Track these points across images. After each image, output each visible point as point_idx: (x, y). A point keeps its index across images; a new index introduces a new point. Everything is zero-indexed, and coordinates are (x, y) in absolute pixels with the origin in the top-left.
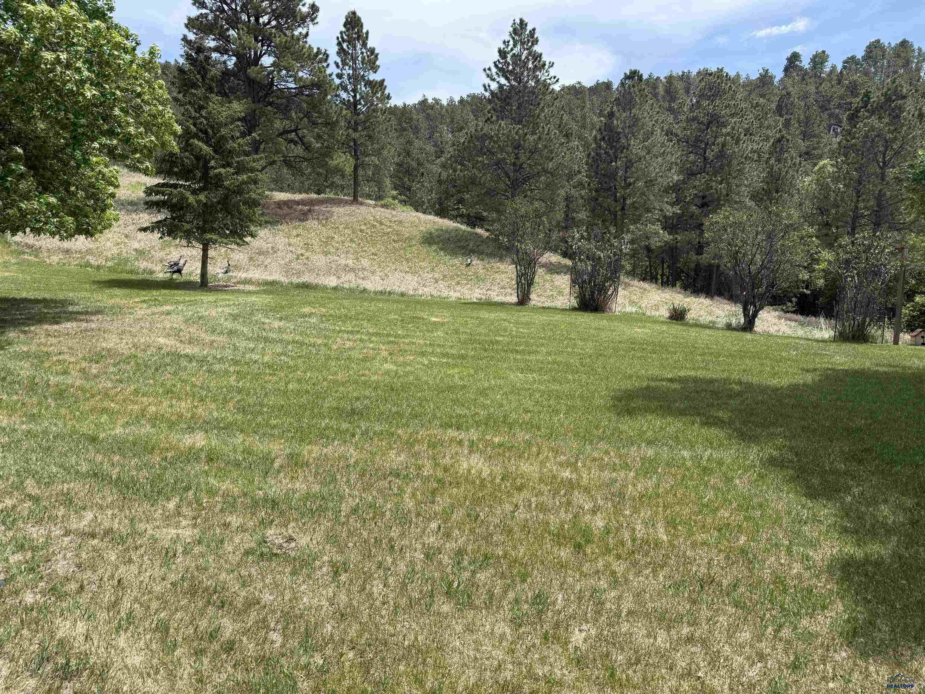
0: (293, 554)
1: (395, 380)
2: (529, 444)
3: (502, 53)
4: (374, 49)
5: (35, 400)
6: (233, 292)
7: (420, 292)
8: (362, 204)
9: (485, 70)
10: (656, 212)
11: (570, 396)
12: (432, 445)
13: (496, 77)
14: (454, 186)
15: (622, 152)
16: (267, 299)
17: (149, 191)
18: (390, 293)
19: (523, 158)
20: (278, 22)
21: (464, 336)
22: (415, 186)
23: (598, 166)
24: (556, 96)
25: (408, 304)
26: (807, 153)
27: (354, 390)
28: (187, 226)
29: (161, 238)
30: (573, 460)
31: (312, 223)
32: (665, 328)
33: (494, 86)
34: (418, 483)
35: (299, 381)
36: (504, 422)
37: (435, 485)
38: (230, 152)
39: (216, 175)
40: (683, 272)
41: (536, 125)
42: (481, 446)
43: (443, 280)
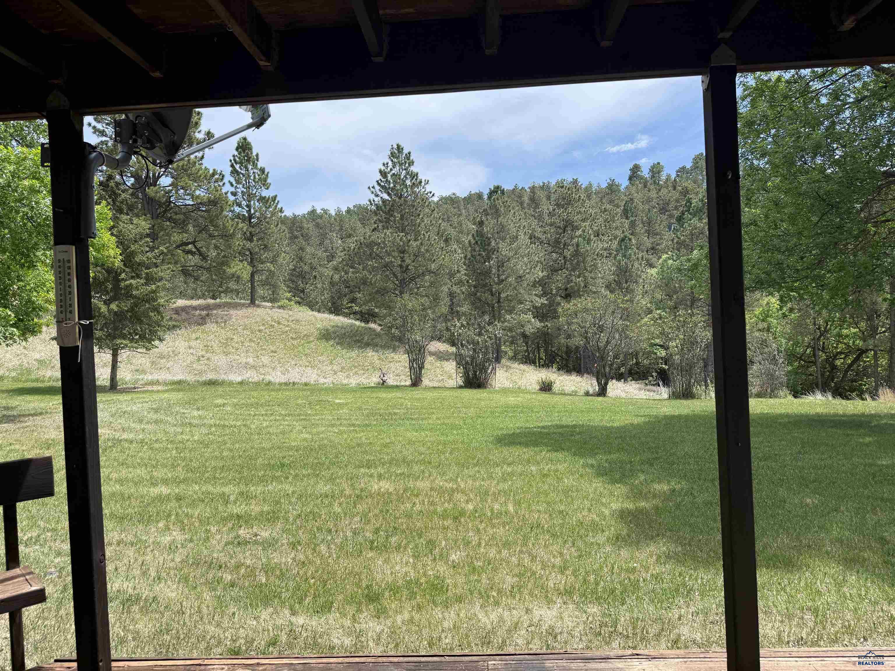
1: (313, 444)
3: (383, 174)
4: (264, 169)
6: (142, 392)
8: (258, 306)
9: (369, 188)
10: (527, 303)
12: (350, 479)
13: (379, 193)
14: (347, 287)
18: (293, 384)
19: (408, 261)
21: (367, 411)
22: (309, 288)
23: (474, 266)
25: (312, 391)
26: (653, 248)
27: (280, 453)
28: (99, 334)
30: (454, 478)
31: (211, 327)
32: (536, 397)
33: (378, 201)
36: (403, 461)
38: (139, 264)
39: (127, 286)
40: (558, 355)
41: (417, 234)
42: (387, 476)
43: (341, 371)
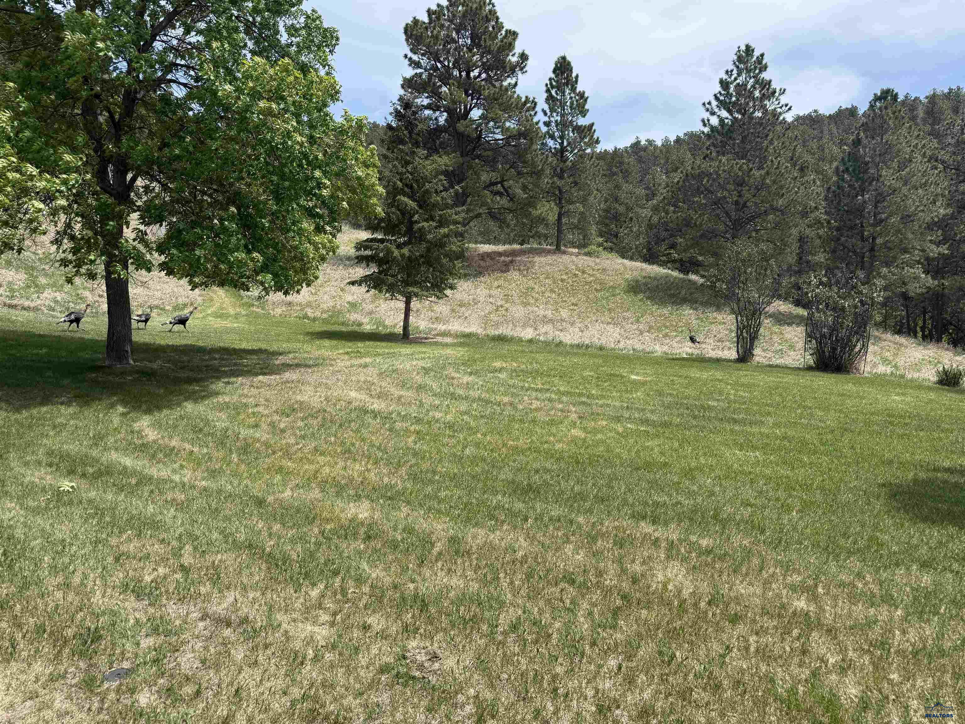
0: (433, 679)
1: (582, 451)
2: (748, 553)
3: (724, 84)
4: (584, 93)
5: (221, 454)
6: (431, 344)
7: (621, 345)
8: (564, 253)
9: (704, 104)
10: (916, 252)
11: (806, 487)
12: (620, 543)
13: (716, 110)
14: (666, 230)
15: (870, 184)
16: (461, 352)
17: (360, 246)
18: (587, 347)
19: (747, 195)
20: (488, 74)
21: (669, 399)
22: (623, 232)
23: (840, 201)
24: (789, 127)
25: (606, 358)
27: (535, 459)
28: (391, 280)
29: (368, 291)
30: (810, 582)
31: (514, 275)
32: (932, 395)
33: (715, 121)
34: (596, 596)
35: (477, 445)
36: (715, 517)
37: (619, 602)
38: (433, 205)
39: (420, 229)
40: (951, 324)
41: (763, 159)
42: (683, 550)
43: (648, 331)
